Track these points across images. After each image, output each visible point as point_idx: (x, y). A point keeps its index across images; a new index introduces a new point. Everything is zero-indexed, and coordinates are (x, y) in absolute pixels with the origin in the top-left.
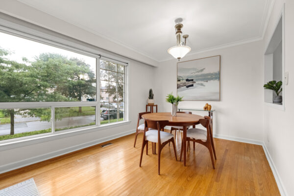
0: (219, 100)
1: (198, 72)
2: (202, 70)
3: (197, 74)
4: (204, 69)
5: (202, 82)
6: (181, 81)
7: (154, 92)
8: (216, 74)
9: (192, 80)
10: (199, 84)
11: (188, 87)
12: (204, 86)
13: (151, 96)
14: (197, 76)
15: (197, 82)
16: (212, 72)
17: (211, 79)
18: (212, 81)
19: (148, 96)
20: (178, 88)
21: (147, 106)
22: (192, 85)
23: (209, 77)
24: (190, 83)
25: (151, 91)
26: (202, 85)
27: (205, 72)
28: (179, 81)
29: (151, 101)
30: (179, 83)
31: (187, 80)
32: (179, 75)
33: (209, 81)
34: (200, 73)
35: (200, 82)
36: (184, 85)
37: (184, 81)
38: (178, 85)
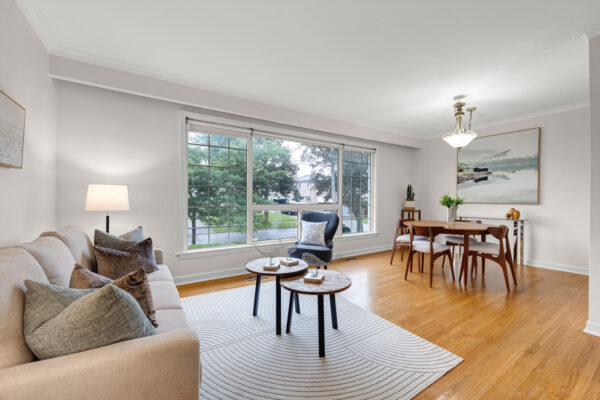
0: (538, 202)
1: (498, 156)
2: (504, 153)
3: (495, 159)
4: (509, 151)
5: (505, 173)
6: (465, 172)
7: (414, 191)
8: (530, 159)
9: (486, 170)
10: (498, 176)
11: (478, 181)
12: (508, 179)
13: (410, 196)
14: (495, 163)
15: (494, 173)
16: (523, 156)
17: (523, 167)
18: (523, 171)
19: (406, 196)
20: (458, 183)
21: (403, 212)
22: (486, 179)
23: (518, 164)
24: (482, 175)
25: (409, 189)
26: (504, 177)
27: (509, 156)
28: (461, 171)
29: (410, 204)
30: (460, 174)
31: (476, 170)
32: (461, 161)
33: (517, 172)
34: (501, 158)
35: (500, 173)
36: (470, 177)
37: (471, 171)
38: (458, 177)
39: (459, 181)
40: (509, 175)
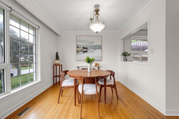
1: (90, 43)
2: (92, 43)
3: (89, 44)
4: (94, 42)
6: (80, 48)
8: (100, 46)
9: (87, 48)
10: (90, 51)
11: (84, 52)
12: (94, 52)
14: (89, 46)
15: (90, 50)
16: (98, 45)
18: (98, 50)
20: (77, 53)
21: (54, 65)
22: (87, 51)
23: (96, 47)
24: (85, 50)
25: (57, 54)
26: (92, 51)
27: (94, 44)
28: (78, 48)
29: (57, 62)
30: (78, 49)
31: (83, 48)
32: (78, 44)
33: (96, 50)
34: (91, 45)
36: (82, 51)
37: (82, 48)
38: (77, 50)
39: (77, 52)
40: (94, 51)
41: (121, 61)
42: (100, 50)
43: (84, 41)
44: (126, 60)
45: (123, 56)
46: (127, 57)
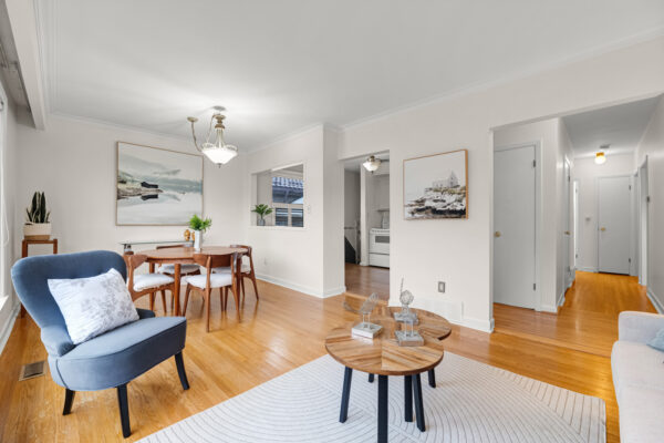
1: (168, 173)
2: (175, 172)
3: (165, 176)
4: (179, 170)
5: (176, 193)
6: (129, 185)
8: (197, 184)
9: (156, 186)
10: (169, 195)
11: (146, 198)
14: (165, 181)
15: (165, 192)
16: (191, 179)
17: (190, 190)
18: (191, 194)
20: (119, 198)
21: (24, 243)
22: (156, 197)
23: (187, 186)
24: (151, 192)
25: (39, 200)
26: (175, 197)
27: (180, 176)
28: (123, 182)
30: (121, 186)
31: (144, 184)
32: (122, 169)
34: (172, 177)
35: (172, 193)
36: (136, 193)
37: (138, 186)
38: (118, 191)
39: (120, 196)
40: (180, 196)
41: (252, 224)
42: (198, 195)
43: (145, 164)
44: (261, 223)
45: (255, 214)
46: (265, 217)
